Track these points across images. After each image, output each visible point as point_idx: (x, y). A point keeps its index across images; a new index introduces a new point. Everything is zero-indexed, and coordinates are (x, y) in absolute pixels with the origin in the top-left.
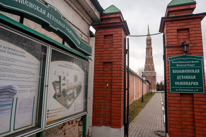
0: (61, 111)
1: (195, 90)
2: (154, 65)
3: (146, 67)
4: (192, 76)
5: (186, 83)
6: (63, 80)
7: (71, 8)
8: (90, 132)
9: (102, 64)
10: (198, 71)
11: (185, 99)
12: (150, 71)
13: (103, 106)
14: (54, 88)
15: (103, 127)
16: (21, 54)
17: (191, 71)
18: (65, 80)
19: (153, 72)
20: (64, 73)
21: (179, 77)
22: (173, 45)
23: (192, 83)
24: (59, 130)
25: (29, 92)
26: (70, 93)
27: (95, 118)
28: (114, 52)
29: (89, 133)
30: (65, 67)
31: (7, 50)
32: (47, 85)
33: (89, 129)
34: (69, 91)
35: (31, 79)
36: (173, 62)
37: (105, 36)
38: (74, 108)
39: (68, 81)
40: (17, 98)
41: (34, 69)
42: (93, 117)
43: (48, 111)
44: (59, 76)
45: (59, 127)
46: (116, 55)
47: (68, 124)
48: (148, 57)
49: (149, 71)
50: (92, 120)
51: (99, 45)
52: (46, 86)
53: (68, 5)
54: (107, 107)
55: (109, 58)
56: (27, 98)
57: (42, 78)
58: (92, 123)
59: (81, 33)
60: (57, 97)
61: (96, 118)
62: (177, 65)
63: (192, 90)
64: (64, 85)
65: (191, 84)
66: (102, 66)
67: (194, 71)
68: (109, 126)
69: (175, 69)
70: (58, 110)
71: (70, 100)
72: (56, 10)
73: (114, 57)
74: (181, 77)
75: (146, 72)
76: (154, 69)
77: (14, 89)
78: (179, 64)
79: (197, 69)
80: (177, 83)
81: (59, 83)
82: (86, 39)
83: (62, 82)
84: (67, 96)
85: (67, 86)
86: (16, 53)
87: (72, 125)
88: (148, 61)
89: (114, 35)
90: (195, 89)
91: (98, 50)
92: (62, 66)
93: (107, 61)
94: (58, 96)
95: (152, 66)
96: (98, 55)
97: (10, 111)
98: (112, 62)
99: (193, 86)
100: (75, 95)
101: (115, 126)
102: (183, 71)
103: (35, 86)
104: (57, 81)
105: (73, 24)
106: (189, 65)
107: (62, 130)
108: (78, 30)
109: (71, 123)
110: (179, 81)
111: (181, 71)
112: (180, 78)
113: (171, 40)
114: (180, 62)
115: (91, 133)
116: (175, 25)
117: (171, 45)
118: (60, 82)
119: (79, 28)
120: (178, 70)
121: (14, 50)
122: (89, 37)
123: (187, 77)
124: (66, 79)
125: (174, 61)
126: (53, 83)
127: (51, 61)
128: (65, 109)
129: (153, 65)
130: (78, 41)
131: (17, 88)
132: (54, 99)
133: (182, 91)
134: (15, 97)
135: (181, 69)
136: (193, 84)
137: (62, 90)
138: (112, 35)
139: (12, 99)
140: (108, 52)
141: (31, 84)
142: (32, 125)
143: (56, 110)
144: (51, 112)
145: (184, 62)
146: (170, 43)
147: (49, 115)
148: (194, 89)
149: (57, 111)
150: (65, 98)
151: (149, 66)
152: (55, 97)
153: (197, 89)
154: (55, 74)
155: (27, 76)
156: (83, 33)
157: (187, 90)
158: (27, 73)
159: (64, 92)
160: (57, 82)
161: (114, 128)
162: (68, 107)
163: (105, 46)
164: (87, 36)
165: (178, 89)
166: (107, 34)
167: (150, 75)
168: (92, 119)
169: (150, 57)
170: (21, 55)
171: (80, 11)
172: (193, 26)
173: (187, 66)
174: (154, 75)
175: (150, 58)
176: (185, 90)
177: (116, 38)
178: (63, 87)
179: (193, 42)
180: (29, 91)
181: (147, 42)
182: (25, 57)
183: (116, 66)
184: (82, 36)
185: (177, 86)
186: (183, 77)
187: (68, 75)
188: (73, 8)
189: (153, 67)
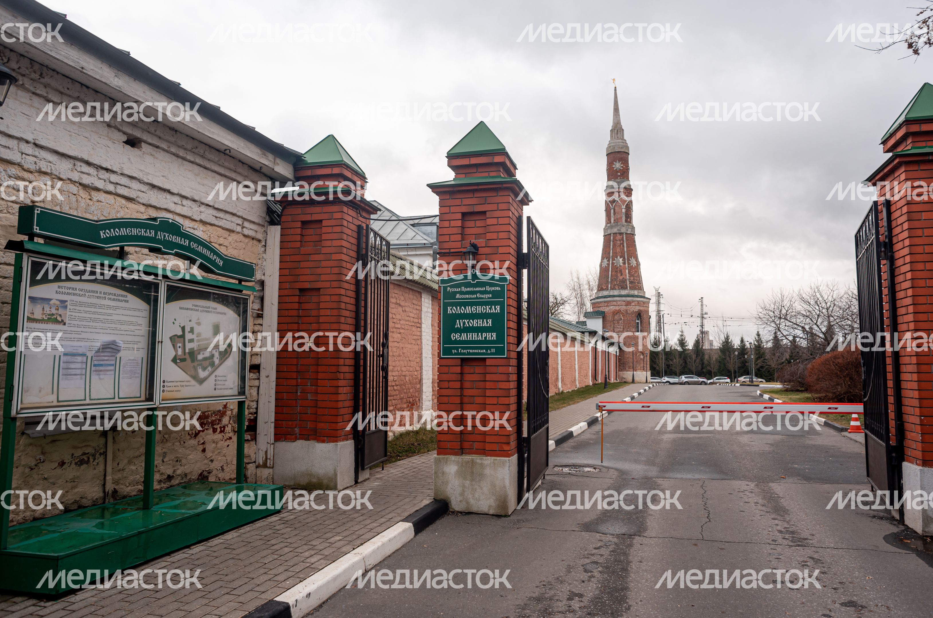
0: (186, 386)
1: (489, 352)
2: (638, 264)
3: (604, 271)
4: (485, 320)
5: (472, 335)
6: (189, 332)
7: (210, 173)
8: (269, 457)
9: (298, 293)
10: (498, 308)
11: (472, 371)
12: (624, 292)
13: (299, 394)
14: (173, 345)
15: (300, 443)
16: (122, 298)
17: (484, 309)
18: (193, 334)
19: (636, 293)
20: (190, 321)
21: (459, 324)
22: (452, 251)
23: (484, 335)
24: (190, 439)
25: (135, 351)
26: (204, 356)
27: (280, 422)
28: (324, 264)
29: (266, 459)
30: (192, 309)
31: (107, 297)
32: (160, 340)
33: (267, 449)
34: (201, 353)
35: (137, 332)
36: (449, 288)
37: (304, 223)
38: (215, 385)
39: (199, 335)
40: (120, 358)
41: (141, 318)
42: (275, 420)
43: (164, 382)
44: (182, 326)
45: (190, 433)
46: (328, 271)
47: (212, 430)
48: (615, 230)
49: (616, 292)
50: (275, 427)
51: (290, 245)
52: (159, 342)
53: (202, 169)
54: (310, 396)
55: (312, 278)
56: (133, 358)
57: (152, 330)
58: (275, 434)
59: (240, 221)
60: (178, 361)
61: (284, 422)
62: (458, 296)
63: (484, 351)
64: (191, 341)
65: (482, 338)
66: (296, 299)
67: (490, 309)
68: (314, 439)
69: (452, 305)
70: (182, 384)
71: (204, 369)
72: (171, 221)
73: (323, 278)
74: (464, 323)
75: (605, 293)
76: (640, 282)
77: (118, 344)
78: (462, 293)
79: (495, 304)
80: (454, 336)
81: (182, 339)
82: (256, 231)
83: (188, 336)
84: (198, 361)
85: (198, 343)
86: (117, 298)
87: (223, 434)
88: (614, 245)
89: (324, 223)
90: (490, 348)
91: (288, 259)
92: (187, 309)
93: (308, 286)
94: (180, 359)
95: (631, 268)
96: (287, 272)
97: (113, 372)
98: (319, 289)
99: (486, 341)
100: (217, 361)
101: (326, 438)
102: (468, 310)
103: (143, 343)
104: (179, 334)
105: (216, 206)
106: (481, 296)
107: (197, 440)
108: (231, 216)
109: (219, 430)
110: (460, 331)
111: (465, 308)
112: (462, 326)
113: (447, 238)
114: (463, 289)
115: (272, 458)
116: (458, 202)
117: (447, 251)
118: (183, 336)
119: (235, 211)
120: (458, 307)
121: (115, 295)
122: (266, 224)
123: (475, 323)
124: (196, 331)
125: (451, 287)
126: (171, 338)
127: (166, 303)
128: (193, 382)
129: (633, 262)
130: (218, 260)
131: (121, 344)
132: (173, 364)
133: (464, 354)
134: (118, 356)
135: (465, 304)
136: (486, 338)
137: (187, 351)
138: (321, 221)
139: (114, 358)
140: (311, 264)
141: (136, 339)
142: (140, 397)
143: (177, 382)
144: (169, 384)
145: (471, 289)
146: (446, 245)
147: (165, 389)
148: (487, 349)
149: (179, 384)
150: (193, 364)
151: (617, 270)
152: (174, 360)
153: (493, 347)
154: (174, 323)
155: (132, 328)
156: (245, 219)
157: (473, 351)
158: (131, 323)
159: (192, 354)
160: (179, 337)
161: (323, 442)
162: (201, 381)
163: (304, 250)
164: (259, 224)
165: (457, 349)
166: (308, 218)
167: (624, 307)
168: (275, 425)
169: (623, 230)
170: (123, 300)
171: (235, 172)
172: (494, 207)
173: (477, 298)
174: (637, 308)
175: (621, 234)
176: (471, 351)
177: (329, 230)
178: (189, 346)
179: (492, 243)
180: (135, 349)
181: (610, 164)
182: (127, 301)
183: (327, 298)
184: (243, 228)
185: (456, 342)
186: (468, 323)
187: (199, 324)
188: (215, 172)
189: (635, 271)
